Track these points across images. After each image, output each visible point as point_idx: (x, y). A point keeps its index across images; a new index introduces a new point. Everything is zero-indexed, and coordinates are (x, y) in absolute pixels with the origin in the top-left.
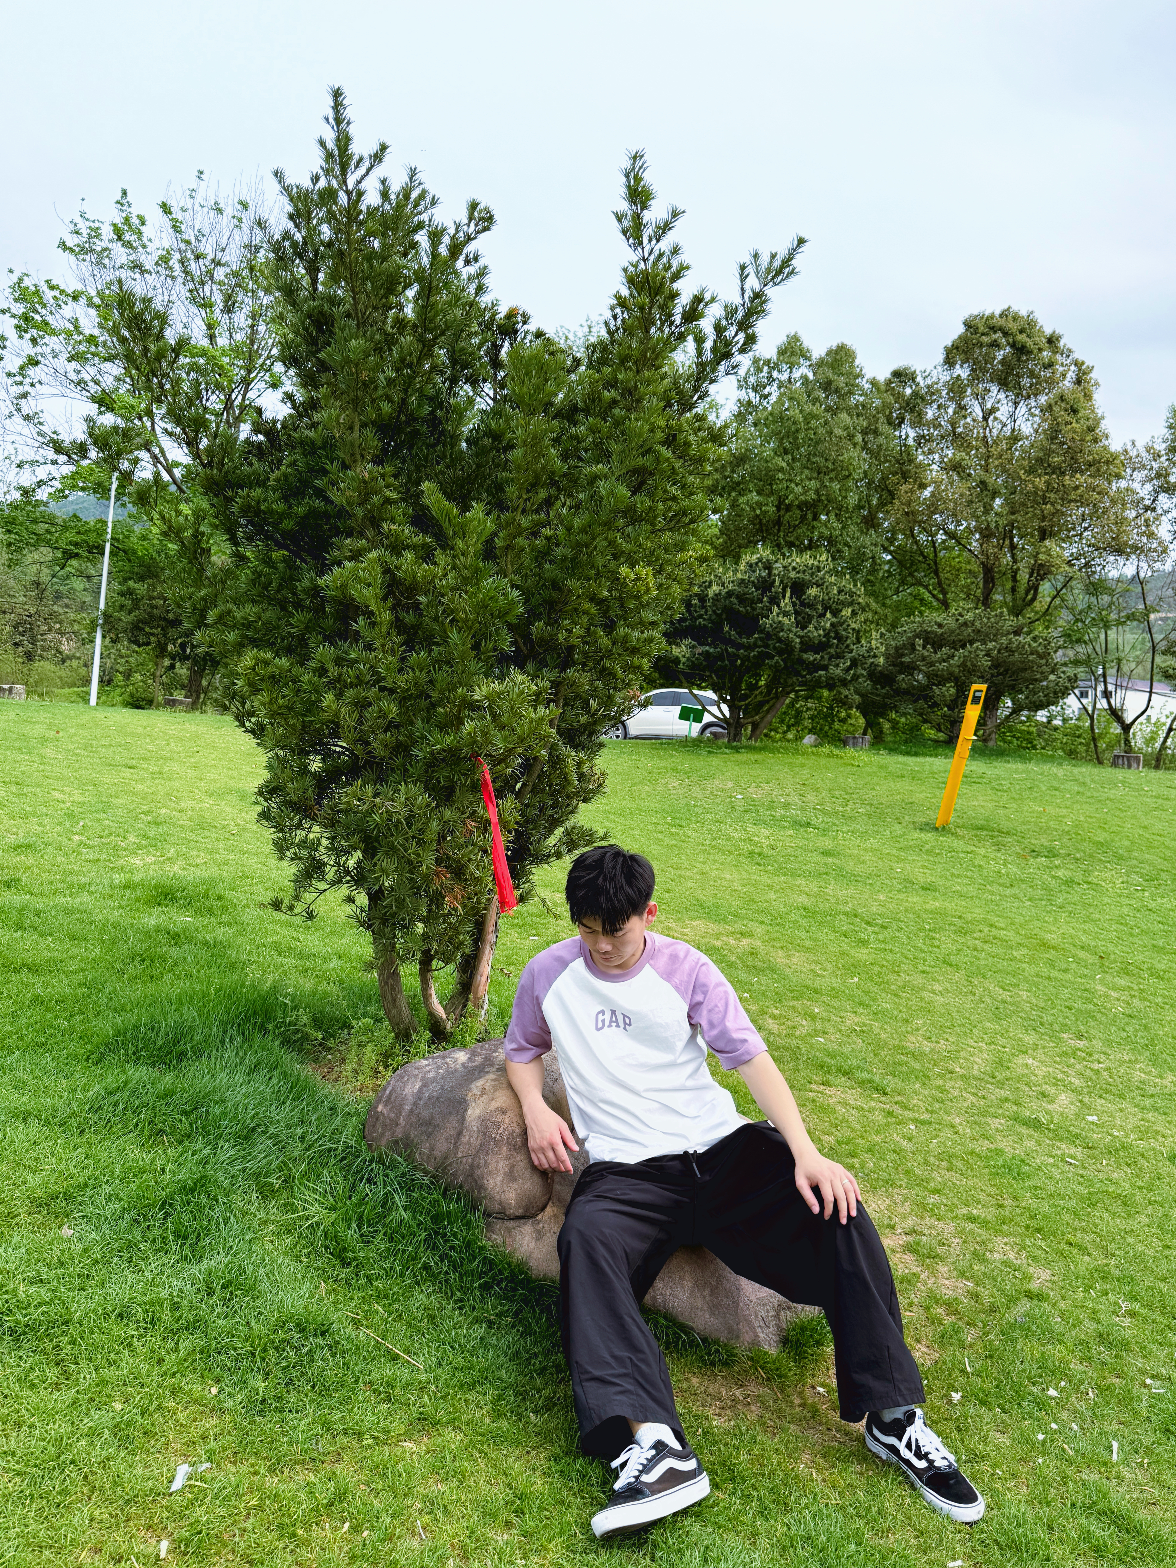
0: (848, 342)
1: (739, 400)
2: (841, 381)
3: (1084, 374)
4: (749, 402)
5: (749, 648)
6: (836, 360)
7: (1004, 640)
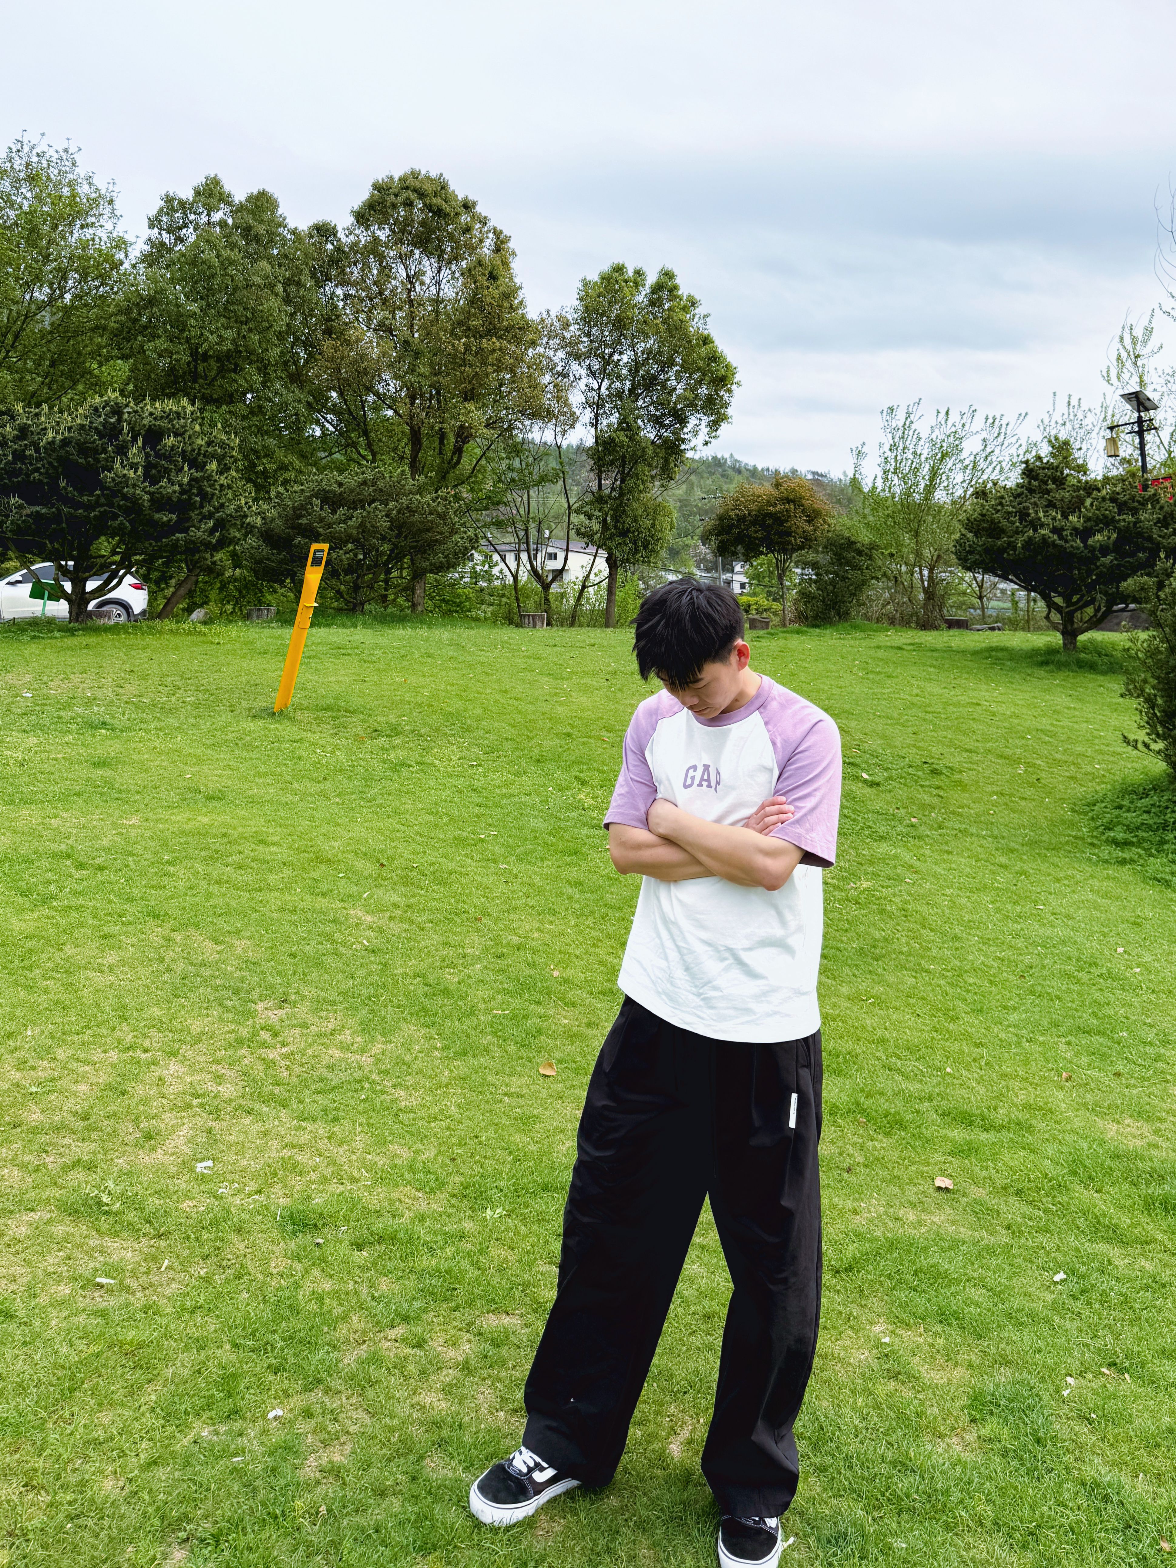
0: (270, 189)
1: (150, 239)
2: (261, 229)
3: (502, 242)
4: (162, 244)
5: (89, 507)
6: (257, 207)
7: (404, 501)
